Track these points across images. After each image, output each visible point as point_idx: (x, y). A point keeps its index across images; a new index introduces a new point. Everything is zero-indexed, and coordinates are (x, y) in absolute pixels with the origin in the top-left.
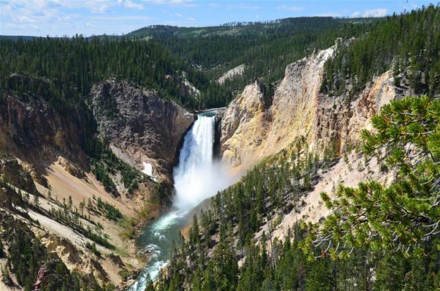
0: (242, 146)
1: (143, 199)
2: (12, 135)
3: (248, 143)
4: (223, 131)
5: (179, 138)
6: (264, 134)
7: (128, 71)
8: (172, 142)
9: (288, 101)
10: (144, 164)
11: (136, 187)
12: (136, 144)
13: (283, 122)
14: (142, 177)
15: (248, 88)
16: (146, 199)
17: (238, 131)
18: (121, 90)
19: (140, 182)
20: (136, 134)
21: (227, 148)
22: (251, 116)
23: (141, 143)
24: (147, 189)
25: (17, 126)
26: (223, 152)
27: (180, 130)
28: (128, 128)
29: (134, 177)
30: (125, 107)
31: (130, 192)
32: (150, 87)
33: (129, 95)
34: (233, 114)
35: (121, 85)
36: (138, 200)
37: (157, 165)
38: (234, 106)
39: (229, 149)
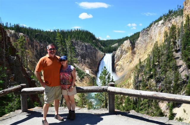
0: (124, 64)
1: (86, 82)
2: (35, 54)
3: (126, 62)
4: (115, 59)
5: (99, 62)
6: (132, 59)
7: (80, 37)
8: (96, 63)
9: (142, 45)
10: (86, 70)
11: (83, 77)
12: (83, 63)
13: (140, 53)
14: (86, 74)
15: (126, 42)
16: (87, 83)
17: (122, 58)
18: (77, 43)
19: (85, 76)
20: (82, 59)
21: (117, 65)
22: (127, 52)
23: (85, 63)
24: (88, 78)
25: (37, 51)
26: (116, 67)
27: (99, 59)
28: (79, 57)
29: (82, 74)
30: (79, 49)
31: (81, 79)
32: (88, 42)
33: (80, 45)
34: (120, 52)
35: (77, 41)
36: (84, 83)
37: (91, 71)
38: (120, 49)
39: (118, 66)
